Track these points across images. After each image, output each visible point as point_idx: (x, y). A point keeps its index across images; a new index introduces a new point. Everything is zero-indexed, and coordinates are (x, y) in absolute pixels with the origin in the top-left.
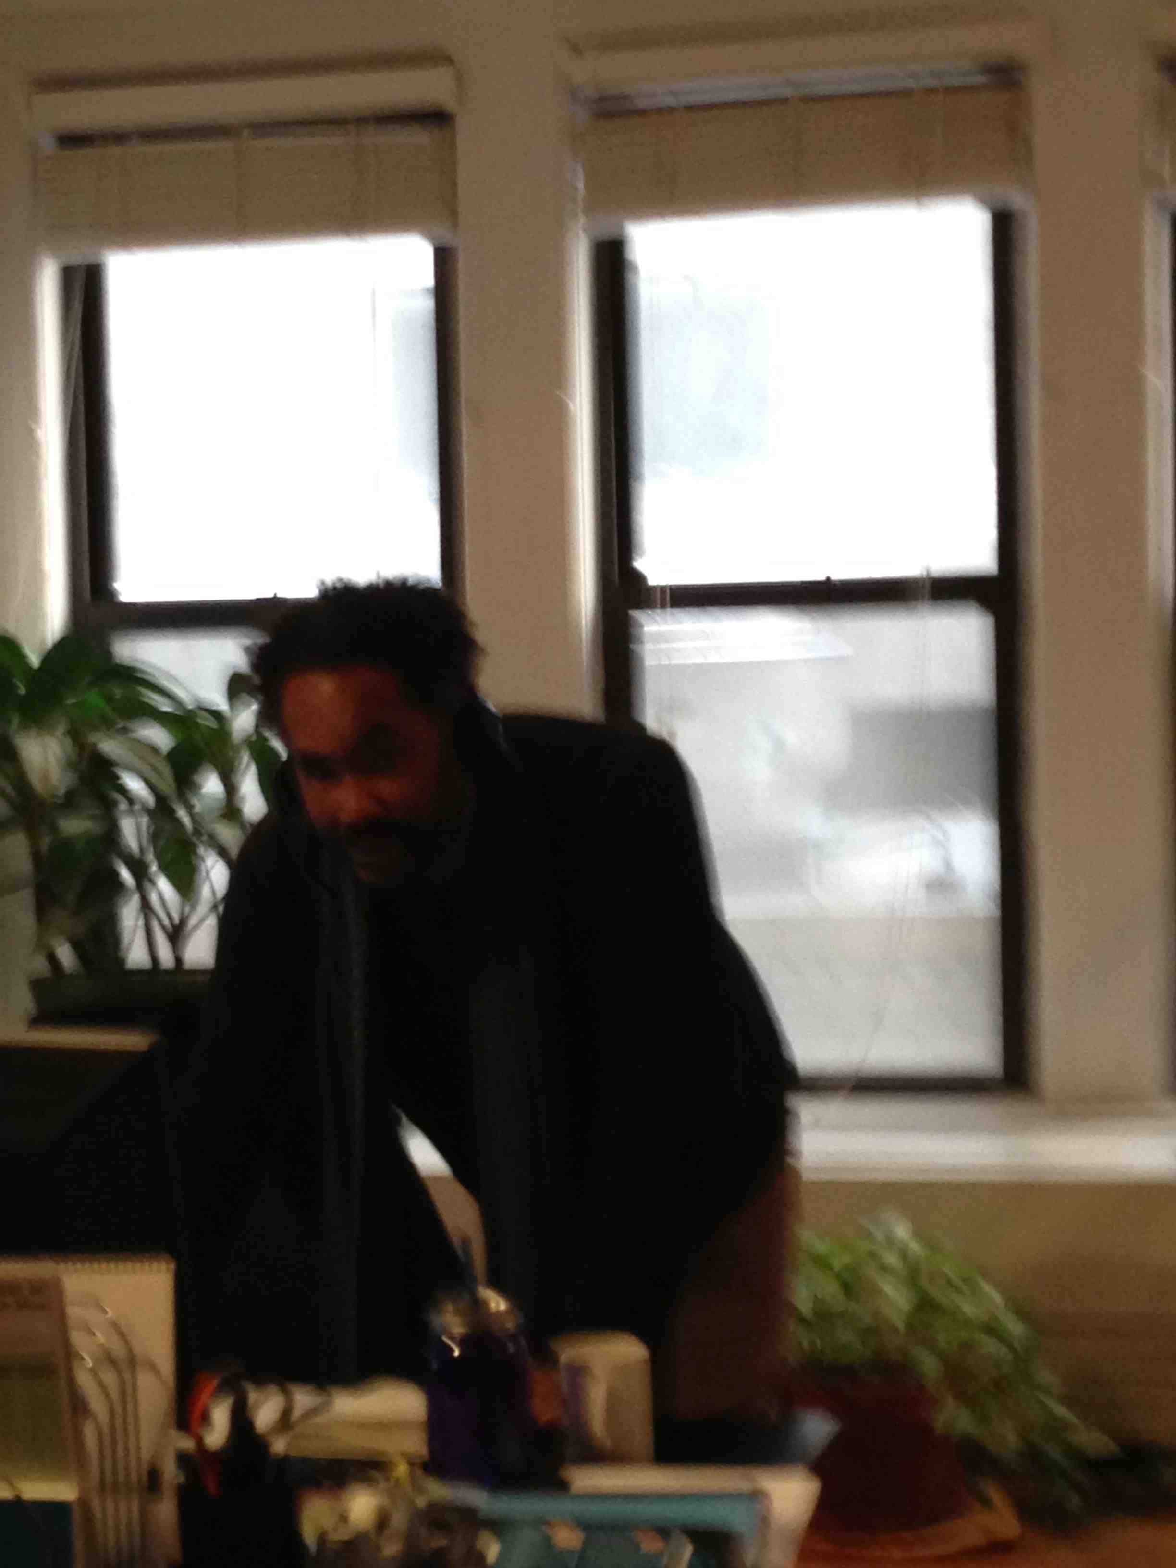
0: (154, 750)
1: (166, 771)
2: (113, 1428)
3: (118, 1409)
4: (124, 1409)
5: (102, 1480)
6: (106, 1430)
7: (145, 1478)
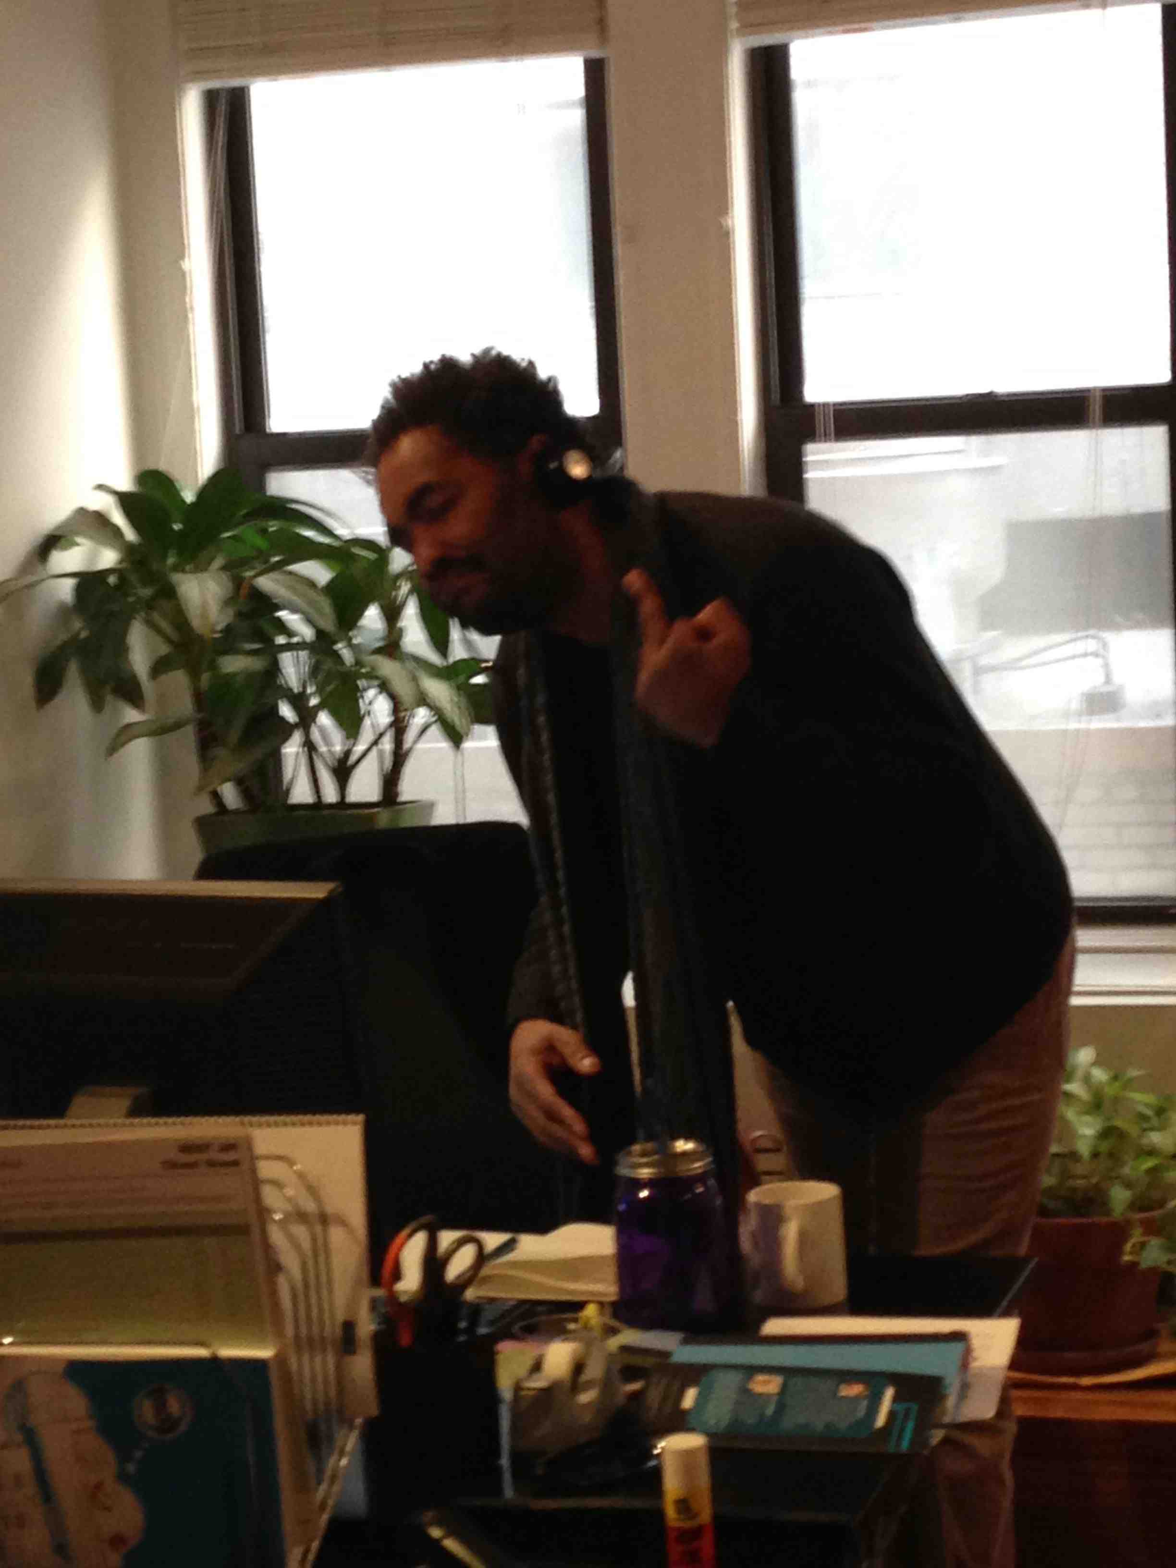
0: (312, 584)
1: (326, 605)
2: (306, 1286)
3: (310, 1263)
4: (316, 1262)
5: (297, 1337)
6: (299, 1285)
7: (339, 1331)
